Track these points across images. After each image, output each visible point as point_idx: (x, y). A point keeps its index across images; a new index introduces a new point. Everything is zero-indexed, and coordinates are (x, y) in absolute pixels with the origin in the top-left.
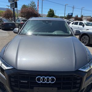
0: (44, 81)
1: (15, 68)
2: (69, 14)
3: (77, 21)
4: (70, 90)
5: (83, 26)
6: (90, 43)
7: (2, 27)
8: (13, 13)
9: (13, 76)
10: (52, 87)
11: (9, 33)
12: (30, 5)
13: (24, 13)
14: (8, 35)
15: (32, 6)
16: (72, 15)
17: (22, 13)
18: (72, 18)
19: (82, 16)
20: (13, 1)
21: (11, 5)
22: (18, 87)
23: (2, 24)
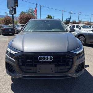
0: (44, 60)
1: (22, 51)
2: (67, 19)
3: (74, 25)
4: (64, 67)
5: (80, 29)
6: (86, 43)
7: (2, 32)
8: (12, 19)
9: (21, 58)
10: (50, 64)
11: (8, 38)
12: (28, 12)
13: (23, 19)
14: (8, 39)
15: (30, 12)
16: (70, 21)
17: (20, 19)
18: (70, 23)
19: (80, 21)
20: (12, 8)
21: (10, 11)
22: (25, 66)
23: (2, 29)
